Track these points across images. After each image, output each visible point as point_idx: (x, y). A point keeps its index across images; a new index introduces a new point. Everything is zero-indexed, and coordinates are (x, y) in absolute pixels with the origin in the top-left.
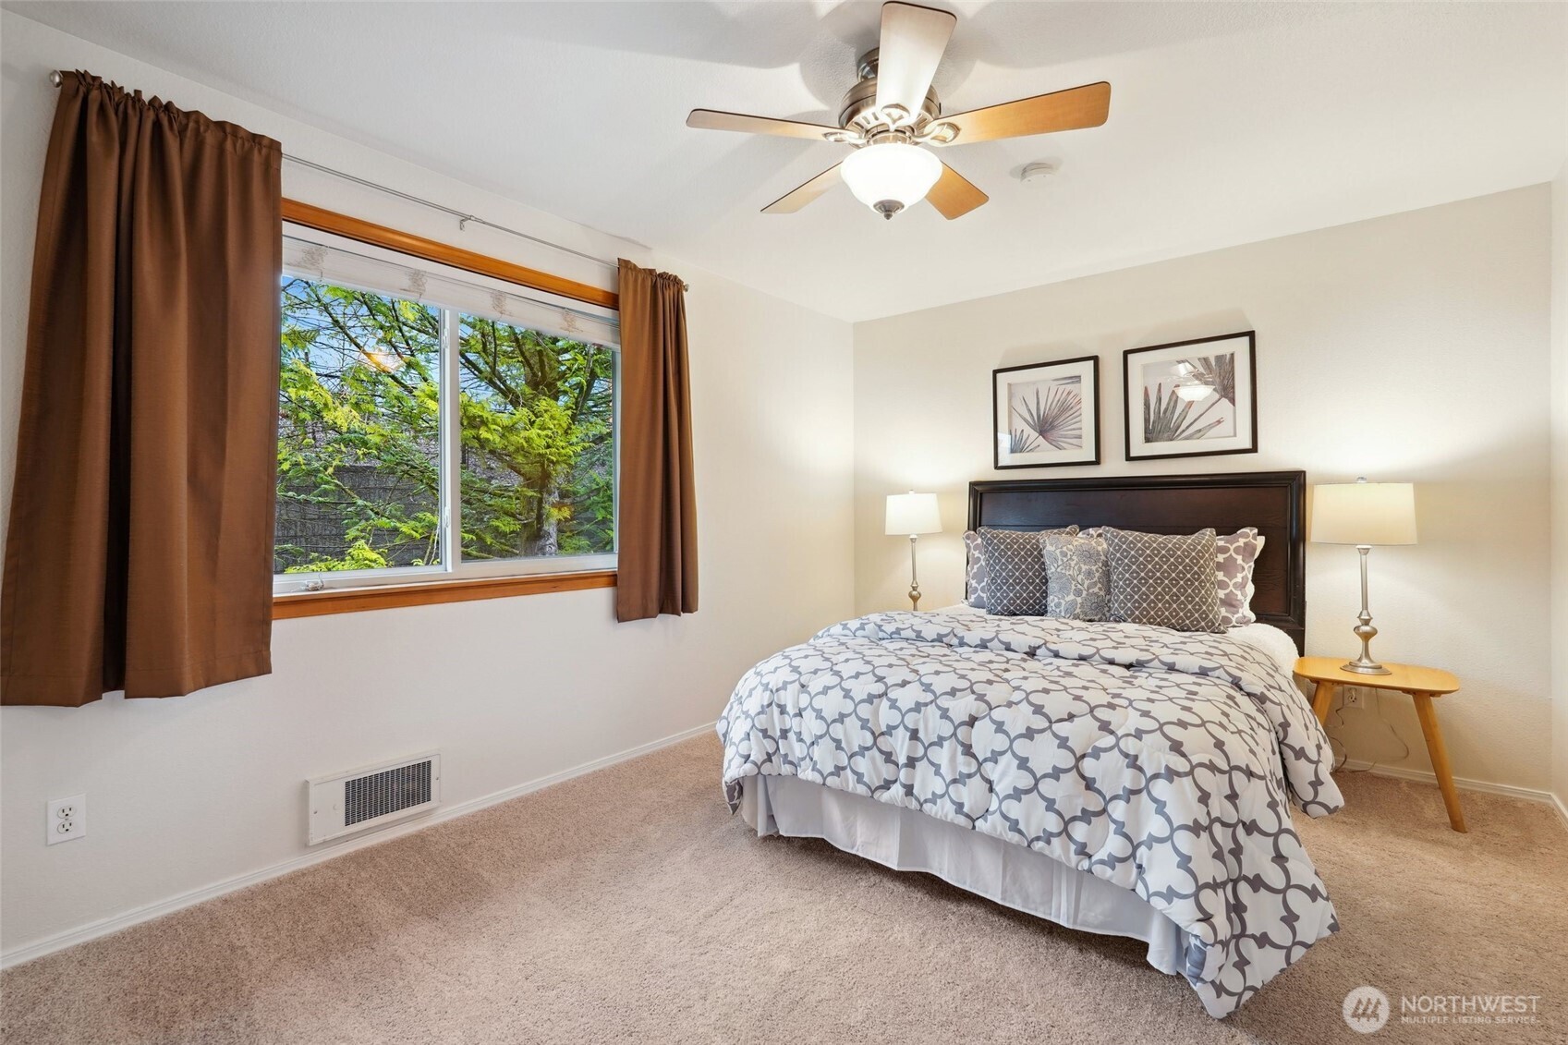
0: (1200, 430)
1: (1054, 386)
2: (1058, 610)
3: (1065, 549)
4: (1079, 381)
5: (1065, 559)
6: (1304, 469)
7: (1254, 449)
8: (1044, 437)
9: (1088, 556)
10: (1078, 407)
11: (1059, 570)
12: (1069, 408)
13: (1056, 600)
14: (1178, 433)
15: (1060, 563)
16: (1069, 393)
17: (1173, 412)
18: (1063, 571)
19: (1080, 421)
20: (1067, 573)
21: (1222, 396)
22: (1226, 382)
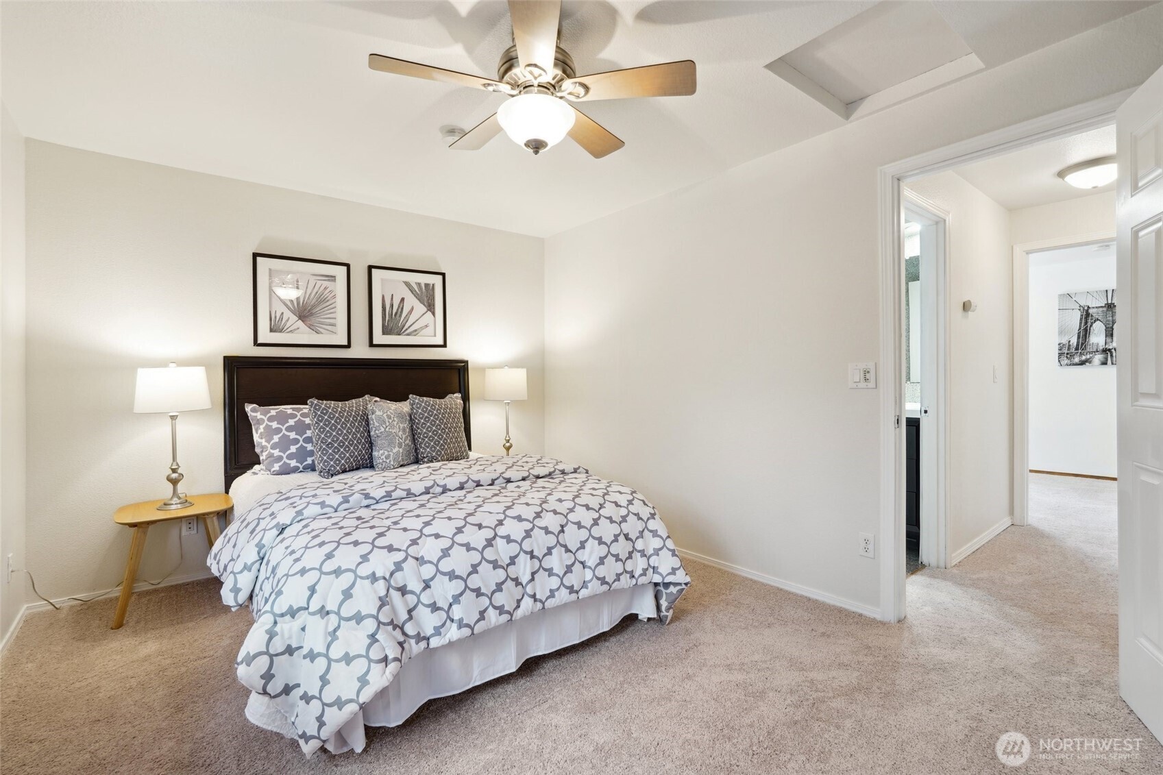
0: (416, 331)
1: (313, 280)
2: (388, 461)
3: (389, 413)
4: (335, 280)
5: (391, 421)
6: (466, 359)
7: (445, 346)
8: (303, 321)
9: (400, 416)
10: (333, 301)
11: (387, 429)
12: (325, 300)
13: (386, 453)
14: (403, 330)
15: (388, 424)
16: (326, 288)
17: (400, 316)
18: (391, 430)
19: (335, 312)
20: (393, 431)
21: (428, 310)
22: (430, 301)
